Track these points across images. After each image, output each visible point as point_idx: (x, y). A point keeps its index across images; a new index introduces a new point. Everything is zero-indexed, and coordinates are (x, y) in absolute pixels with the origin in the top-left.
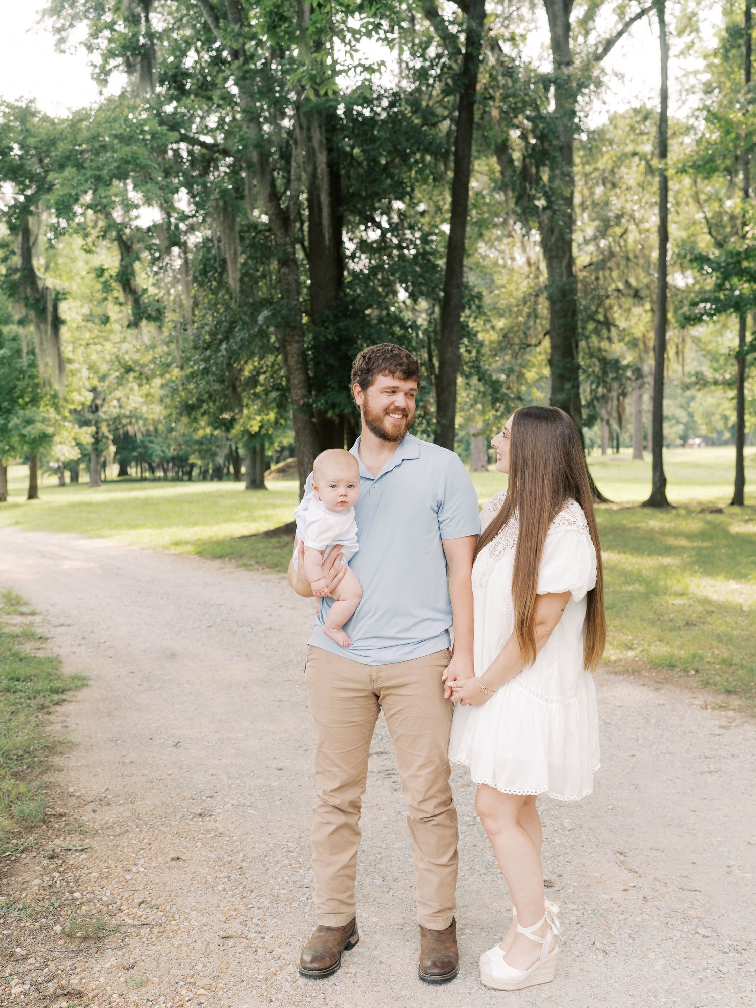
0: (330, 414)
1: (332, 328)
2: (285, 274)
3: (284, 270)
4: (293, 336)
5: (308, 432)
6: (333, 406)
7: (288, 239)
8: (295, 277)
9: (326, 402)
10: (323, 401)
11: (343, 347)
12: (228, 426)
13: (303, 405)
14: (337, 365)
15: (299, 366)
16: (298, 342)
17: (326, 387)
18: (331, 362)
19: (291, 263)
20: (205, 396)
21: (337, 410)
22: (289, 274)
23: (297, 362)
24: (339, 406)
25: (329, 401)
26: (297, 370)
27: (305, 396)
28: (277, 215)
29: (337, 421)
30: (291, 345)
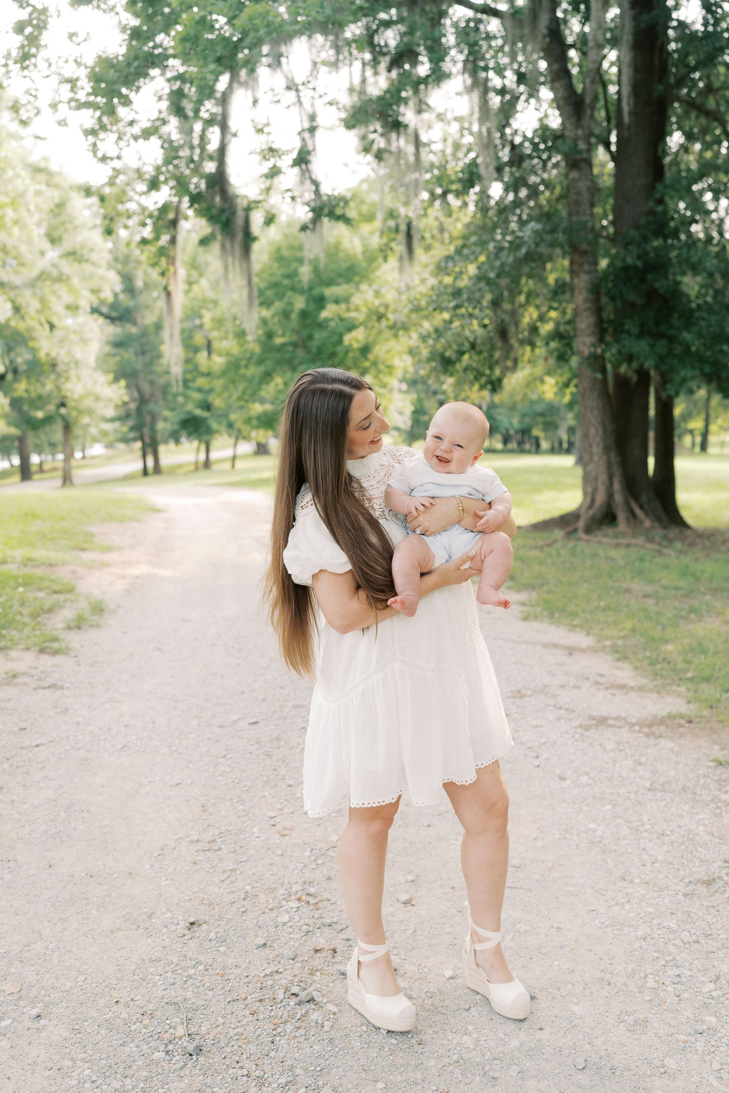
0: (623, 369)
1: (635, 250)
2: (574, 180)
3: (574, 174)
4: (581, 265)
5: (596, 394)
6: (630, 359)
7: (580, 132)
8: (589, 184)
9: (619, 352)
10: (614, 350)
11: (650, 277)
12: (495, 386)
13: (588, 358)
14: (639, 301)
15: (588, 305)
16: (588, 272)
17: (623, 331)
18: (632, 297)
19: (583, 165)
20: (467, 346)
21: (635, 365)
22: (580, 179)
23: (586, 300)
24: (638, 358)
25: (624, 351)
26: (585, 310)
27: (593, 345)
28: (566, 99)
29: (635, 378)
30: (578, 277)
